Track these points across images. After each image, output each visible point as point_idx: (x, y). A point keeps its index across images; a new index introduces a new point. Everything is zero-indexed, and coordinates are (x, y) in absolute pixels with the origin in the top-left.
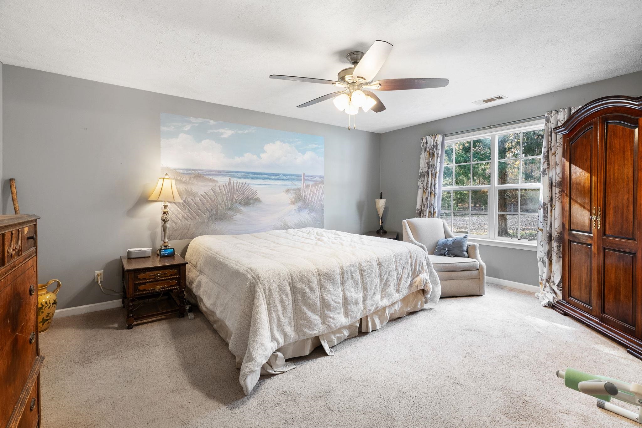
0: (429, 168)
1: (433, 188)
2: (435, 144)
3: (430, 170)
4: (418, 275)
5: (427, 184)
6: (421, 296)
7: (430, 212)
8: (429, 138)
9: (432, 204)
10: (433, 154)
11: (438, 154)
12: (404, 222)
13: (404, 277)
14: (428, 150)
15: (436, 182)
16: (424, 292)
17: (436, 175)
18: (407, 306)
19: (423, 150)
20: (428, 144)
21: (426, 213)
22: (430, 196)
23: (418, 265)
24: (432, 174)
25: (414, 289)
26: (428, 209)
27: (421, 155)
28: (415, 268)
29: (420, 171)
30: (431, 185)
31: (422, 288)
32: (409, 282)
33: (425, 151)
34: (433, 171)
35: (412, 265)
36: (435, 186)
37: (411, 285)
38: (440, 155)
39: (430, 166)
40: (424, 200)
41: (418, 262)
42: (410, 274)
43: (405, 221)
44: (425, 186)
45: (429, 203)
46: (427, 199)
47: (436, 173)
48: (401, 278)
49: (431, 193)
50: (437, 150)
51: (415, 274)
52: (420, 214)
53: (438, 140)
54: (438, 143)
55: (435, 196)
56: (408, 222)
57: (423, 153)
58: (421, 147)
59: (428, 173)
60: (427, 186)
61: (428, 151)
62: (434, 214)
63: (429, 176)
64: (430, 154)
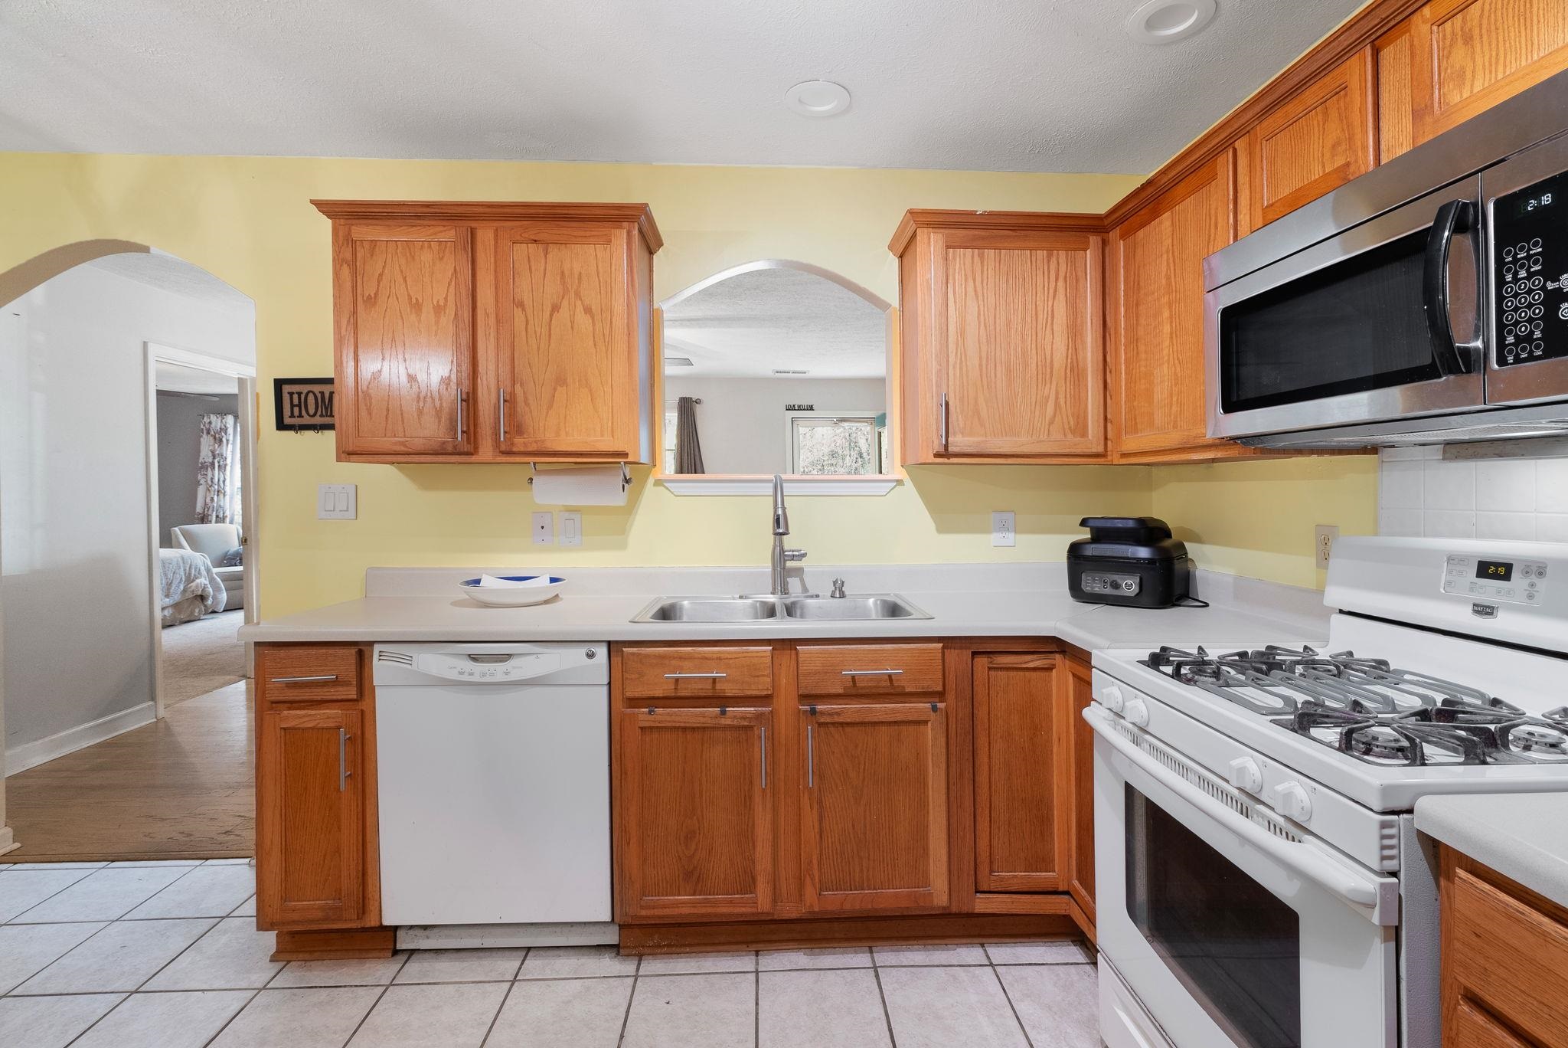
0: (214, 458)
1: (222, 485)
2: (223, 427)
3: (216, 461)
4: (193, 581)
5: (212, 479)
6: (198, 602)
7: (217, 516)
8: (213, 418)
9: (220, 506)
10: (221, 441)
11: (228, 441)
12: (175, 531)
13: (176, 582)
14: (212, 433)
15: (226, 477)
16: (202, 598)
17: (225, 468)
18: (180, 613)
19: (205, 432)
20: (213, 426)
21: (212, 519)
22: (218, 495)
23: (193, 570)
24: (219, 466)
25: (189, 595)
26: (215, 513)
27: (202, 439)
28: (190, 574)
29: (201, 460)
30: (219, 480)
31: (199, 593)
32: (182, 587)
33: (208, 433)
34: (221, 463)
35: (185, 570)
36: (224, 482)
37: (185, 590)
38: (231, 442)
39: (217, 456)
40: (208, 500)
41: (193, 567)
42: (184, 579)
43: (176, 529)
44: (210, 483)
45: (215, 505)
46: (212, 499)
47: (226, 465)
48: (171, 583)
49: (218, 492)
50: (226, 434)
51: (189, 579)
52: (204, 519)
53: (228, 421)
54: (228, 425)
55: (224, 495)
56: (181, 530)
57: (205, 436)
58: (202, 427)
59: (213, 464)
60: (212, 482)
61: (212, 435)
62: (224, 519)
63: (214, 468)
64: (215, 438)
